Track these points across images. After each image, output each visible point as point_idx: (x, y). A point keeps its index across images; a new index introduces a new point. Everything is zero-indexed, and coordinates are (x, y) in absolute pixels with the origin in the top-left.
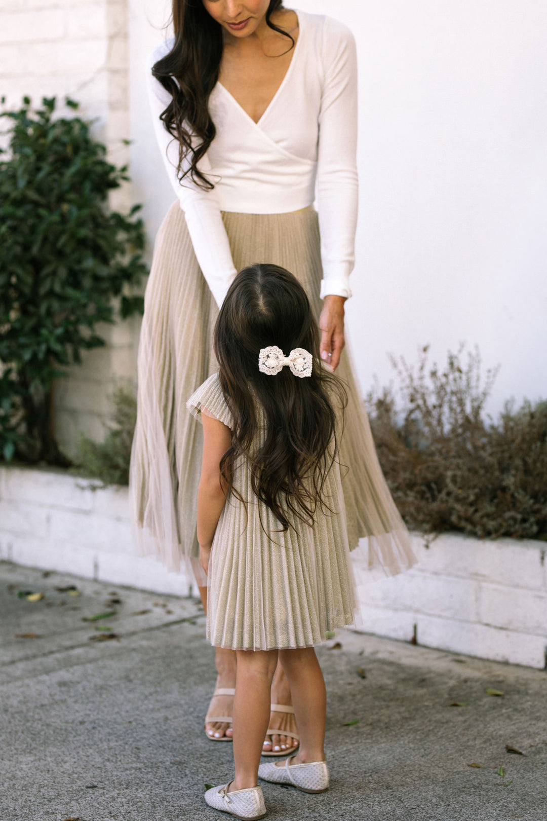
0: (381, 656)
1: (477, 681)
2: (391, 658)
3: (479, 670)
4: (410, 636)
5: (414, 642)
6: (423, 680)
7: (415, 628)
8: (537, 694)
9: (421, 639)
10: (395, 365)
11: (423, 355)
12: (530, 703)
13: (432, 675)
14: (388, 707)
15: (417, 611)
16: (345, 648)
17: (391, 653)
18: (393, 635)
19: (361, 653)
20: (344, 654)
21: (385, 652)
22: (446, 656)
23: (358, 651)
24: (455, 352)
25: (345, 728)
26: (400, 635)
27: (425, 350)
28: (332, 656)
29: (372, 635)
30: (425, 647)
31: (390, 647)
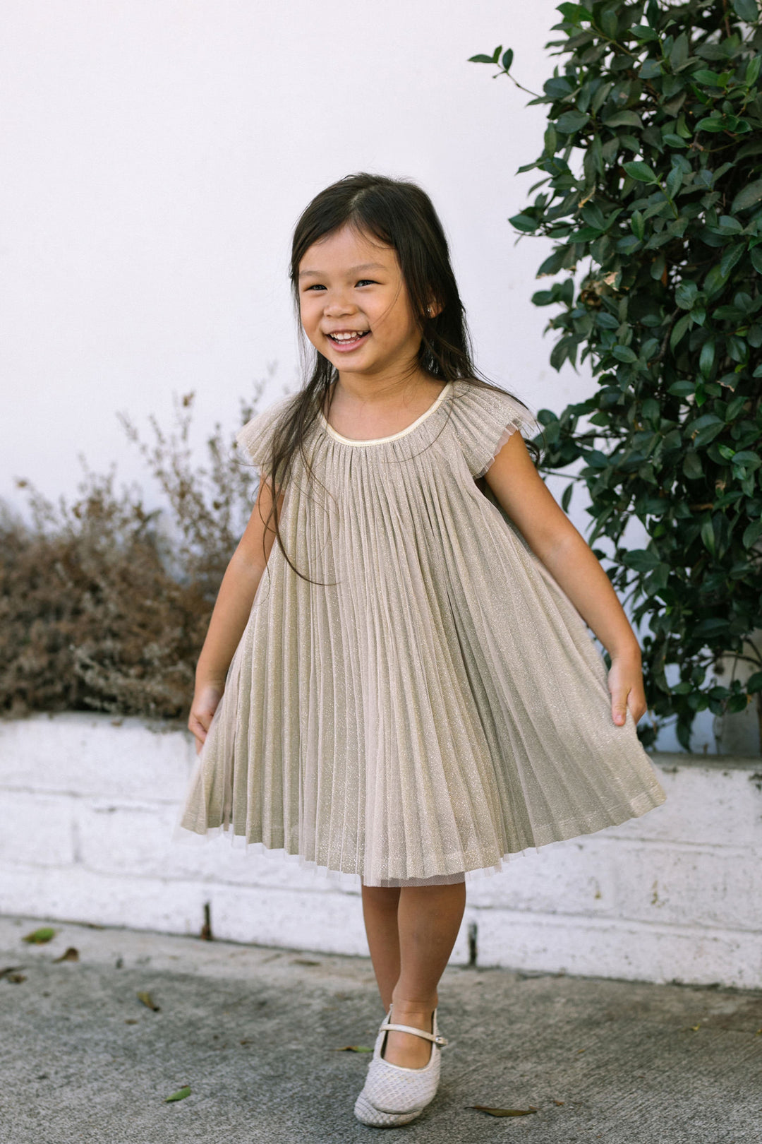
0: (158, 965)
1: (361, 997)
2: (179, 968)
3: (352, 976)
4: (197, 926)
5: (207, 934)
6: (263, 1004)
7: (207, 909)
8: (483, 1011)
9: (218, 929)
10: (134, 436)
11: (185, 412)
12: (480, 1029)
13: (272, 993)
14: (224, 1058)
15: (210, 879)
16: (84, 957)
17: (174, 958)
18: (163, 926)
19: (119, 964)
20: (86, 968)
21: (163, 958)
22: (278, 956)
23: (113, 961)
24: (249, 403)
25: (169, 1106)
26: (178, 925)
27: (186, 402)
28: (66, 973)
29: (122, 928)
30: (229, 942)
31: (168, 949)
